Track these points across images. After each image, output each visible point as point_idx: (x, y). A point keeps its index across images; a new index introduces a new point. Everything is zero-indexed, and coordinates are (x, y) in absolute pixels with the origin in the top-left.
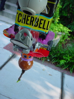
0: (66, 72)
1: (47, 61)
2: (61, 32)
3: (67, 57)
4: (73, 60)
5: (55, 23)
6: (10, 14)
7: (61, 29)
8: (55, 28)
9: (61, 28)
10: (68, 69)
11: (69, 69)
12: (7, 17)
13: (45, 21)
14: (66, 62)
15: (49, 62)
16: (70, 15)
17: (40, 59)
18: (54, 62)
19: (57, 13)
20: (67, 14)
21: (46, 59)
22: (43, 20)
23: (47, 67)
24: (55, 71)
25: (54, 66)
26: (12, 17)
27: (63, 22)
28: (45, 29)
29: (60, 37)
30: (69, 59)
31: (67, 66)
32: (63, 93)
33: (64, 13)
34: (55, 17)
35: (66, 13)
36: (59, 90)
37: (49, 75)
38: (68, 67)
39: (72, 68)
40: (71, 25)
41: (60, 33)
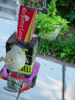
0: (67, 64)
1: (48, 55)
2: (60, 25)
3: (67, 49)
4: (73, 52)
5: (52, 16)
6: (7, 9)
7: (59, 22)
8: (53, 22)
9: (59, 20)
10: (68, 61)
11: (70, 61)
12: (5, 12)
13: (27, 67)
14: (66, 55)
15: (50, 55)
16: (68, 4)
17: (41, 54)
18: (55, 55)
19: (54, 6)
20: (65, 4)
21: (46, 53)
22: (26, 67)
23: (48, 61)
24: (57, 64)
25: (55, 60)
26: (9, 12)
27: (62, 12)
28: (28, 72)
29: (59, 30)
30: (69, 52)
31: (67, 58)
32: (64, 86)
33: (62, 3)
34: (53, 10)
35: (63, 3)
36: (61, 84)
37: (51, 69)
38: (69, 58)
39: (72, 60)
40: (70, 14)
41: (58, 26)
